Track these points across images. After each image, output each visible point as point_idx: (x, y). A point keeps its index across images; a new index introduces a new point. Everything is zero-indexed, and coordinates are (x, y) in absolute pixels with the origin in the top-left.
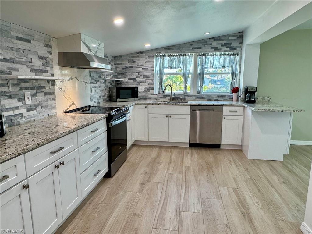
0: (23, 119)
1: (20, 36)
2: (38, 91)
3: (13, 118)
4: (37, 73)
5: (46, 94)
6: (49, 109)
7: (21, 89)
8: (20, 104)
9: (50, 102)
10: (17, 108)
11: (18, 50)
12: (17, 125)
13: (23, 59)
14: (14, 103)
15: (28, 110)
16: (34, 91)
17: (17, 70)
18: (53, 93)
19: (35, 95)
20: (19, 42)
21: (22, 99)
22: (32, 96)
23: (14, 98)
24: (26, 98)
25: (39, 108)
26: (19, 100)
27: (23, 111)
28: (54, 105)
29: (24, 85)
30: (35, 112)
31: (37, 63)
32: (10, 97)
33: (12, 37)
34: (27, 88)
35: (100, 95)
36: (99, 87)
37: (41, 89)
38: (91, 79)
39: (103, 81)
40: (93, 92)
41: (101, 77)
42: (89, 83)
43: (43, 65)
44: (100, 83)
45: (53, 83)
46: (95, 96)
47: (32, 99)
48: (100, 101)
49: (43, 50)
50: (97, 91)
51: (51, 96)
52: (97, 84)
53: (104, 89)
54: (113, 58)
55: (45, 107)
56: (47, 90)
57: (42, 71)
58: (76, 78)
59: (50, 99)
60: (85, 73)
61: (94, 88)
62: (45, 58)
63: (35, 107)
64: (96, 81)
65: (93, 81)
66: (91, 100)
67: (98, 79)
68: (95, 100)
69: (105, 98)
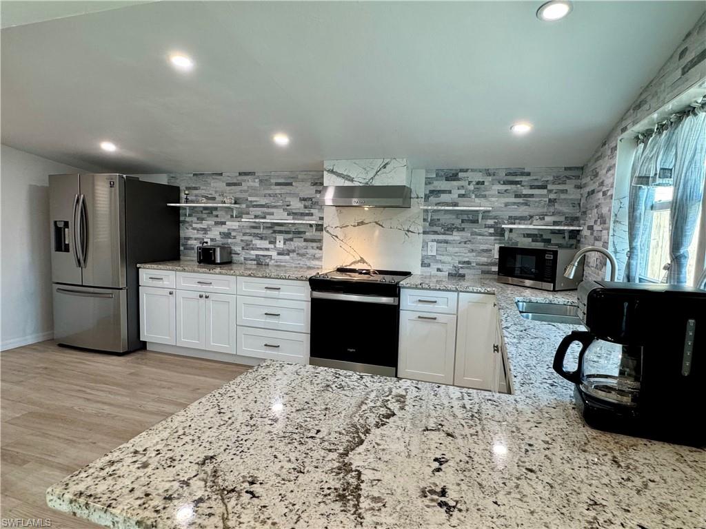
0: (273, 261)
2: (295, 236)
3: (262, 257)
4: (296, 217)
5: (306, 240)
6: (309, 259)
7: (275, 232)
8: (272, 246)
9: (311, 251)
10: (267, 249)
11: (275, 195)
12: (265, 265)
13: (280, 203)
14: (265, 244)
15: (279, 254)
16: (290, 236)
17: (273, 214)
18: (320, 241)
19: (291, 240)
20: (278, 187)
21: (273, 242)
22: (286, 240)
23: (265, 240)
24: (278, 242)
25: (293, 255)
26: (271, 243)
27: (274, 254)
28: (317, 256)
29: (277, 228)
30: (287, 257)
31: (297, 205)
32: (261, 238)
33: (271, 185)
34: (280, 232)
35: (467, 259)
36: (465, 243)
37: (299, 233)
38: (429, 225)
39: (492, 231)
40: (432, 249)
41: (476, 221)
42: (421, 231)
43: (306, 207)
44: (473, 233)
45: (320, 228)
46: (438, 258)
47: (284, 243)
48: (461, 271)
49: (309, 191)
50: (450, 249)
51: (315, 244)
52: (456, 236)
53: (490, 247)
54: (568, 173)
55: (303, 255)
56: (308, 235)
57: (302, 214)
58: (377, 223)
59: (312, 247)
60: (406, 214)
61: (438, 242)
62: (311, 199)
63: (288, 253)
64: (449, 229)
65: (435, 229)
66: (423, 265)
67: (463, 225)
68: (440, 267)
69: (495, 269)
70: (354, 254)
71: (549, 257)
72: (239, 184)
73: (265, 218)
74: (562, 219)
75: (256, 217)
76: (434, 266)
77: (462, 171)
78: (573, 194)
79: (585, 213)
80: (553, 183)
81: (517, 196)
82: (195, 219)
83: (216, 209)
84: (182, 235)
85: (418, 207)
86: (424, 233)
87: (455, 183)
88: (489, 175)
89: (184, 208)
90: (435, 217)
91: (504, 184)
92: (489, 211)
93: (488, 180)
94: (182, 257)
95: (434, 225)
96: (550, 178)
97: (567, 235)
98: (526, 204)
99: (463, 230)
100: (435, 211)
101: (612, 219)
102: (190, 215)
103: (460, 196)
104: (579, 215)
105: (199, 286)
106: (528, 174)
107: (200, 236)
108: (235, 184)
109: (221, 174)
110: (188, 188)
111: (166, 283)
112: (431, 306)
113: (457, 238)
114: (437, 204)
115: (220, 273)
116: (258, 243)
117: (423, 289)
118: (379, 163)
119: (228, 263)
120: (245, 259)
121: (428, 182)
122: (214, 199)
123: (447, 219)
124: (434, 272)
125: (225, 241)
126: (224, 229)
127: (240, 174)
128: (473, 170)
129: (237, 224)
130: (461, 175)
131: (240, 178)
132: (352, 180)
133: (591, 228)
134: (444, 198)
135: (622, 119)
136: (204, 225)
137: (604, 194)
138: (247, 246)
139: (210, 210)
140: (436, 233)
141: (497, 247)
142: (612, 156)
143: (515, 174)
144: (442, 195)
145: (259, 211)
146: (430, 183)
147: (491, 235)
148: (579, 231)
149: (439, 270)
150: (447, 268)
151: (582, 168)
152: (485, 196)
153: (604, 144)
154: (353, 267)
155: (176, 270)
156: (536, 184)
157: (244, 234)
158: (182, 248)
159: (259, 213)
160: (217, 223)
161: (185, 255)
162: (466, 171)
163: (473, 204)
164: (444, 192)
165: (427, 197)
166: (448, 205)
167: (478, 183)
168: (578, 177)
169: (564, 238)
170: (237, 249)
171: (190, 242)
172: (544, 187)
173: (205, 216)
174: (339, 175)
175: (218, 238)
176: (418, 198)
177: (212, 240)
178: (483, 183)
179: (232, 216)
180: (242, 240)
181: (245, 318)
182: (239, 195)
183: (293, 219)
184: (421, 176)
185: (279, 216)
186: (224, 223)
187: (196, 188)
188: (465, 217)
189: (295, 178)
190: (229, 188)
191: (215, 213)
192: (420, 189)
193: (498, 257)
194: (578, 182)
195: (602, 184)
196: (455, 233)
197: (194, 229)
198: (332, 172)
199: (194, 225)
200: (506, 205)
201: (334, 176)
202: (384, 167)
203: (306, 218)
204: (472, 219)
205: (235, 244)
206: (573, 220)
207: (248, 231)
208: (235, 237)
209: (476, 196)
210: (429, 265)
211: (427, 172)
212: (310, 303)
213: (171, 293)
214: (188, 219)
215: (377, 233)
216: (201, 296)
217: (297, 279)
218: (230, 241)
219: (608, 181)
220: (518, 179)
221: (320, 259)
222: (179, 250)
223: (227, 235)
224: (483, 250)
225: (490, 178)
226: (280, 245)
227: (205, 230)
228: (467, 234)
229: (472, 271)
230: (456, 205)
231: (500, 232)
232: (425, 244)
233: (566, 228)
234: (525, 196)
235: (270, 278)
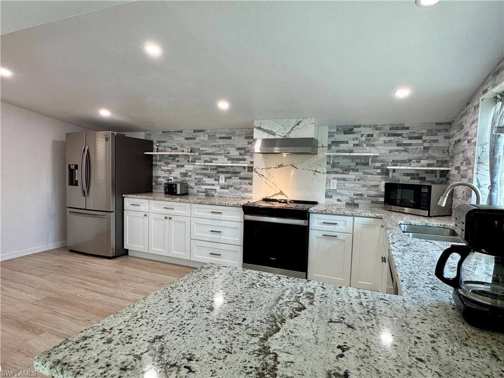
0: (217, 193)
1: (223, 136)
2: (233, 175)
3: (209, 190)
4: (234, 161)
5: (240, 178)
6: (243, 192)
7: (218, 172)
8: (217, 182)
9: (244, 186)
10: (213, 185)
11: (219, 146)
12: (211, 196)
13: (223, 152)
14: (212, 181)
15: (221, 188)
16: (229, 175)
17: (217, 159)
18: (251, 179)
19: (230, 178)
20: (221, 140)
21: (217, 180)
22: (226, 178)
23: (212, 178)
24: (220, 179)
25: (231, 189)
26: (215, 180)
27: (218, 188)
28: (249, 190)
29: (220, 170)
30: (227, 190)
31: (234, 153)
32: (209, 177)
33: (216, 138)
34: (222, 172)
35: (360, 193)
36: (359, 180)
37: (236, 173)
38: (332, 167)
39: (379, 171)
40: (334, 185)
41: (367, 164)
42: (325, 171)
43: (241, 154)
44: (365, 173)
45: (251, 169)
46: (338, 191)
47: (225, 181)
48: (356, 201)
49: (243, 142)
50: (347, 184)
51: (247, 181)
52: (352, 175)
53: (378, 183)
54: (439, 127)
55: (238, 189)
56: (242, 174)
57: (238, 160)
58: (292, 166)
59: (245, 183)
60: (313, 159)
61: (338, 179)
62: (244, 149)
63: (228, 187)
64: (347, 170)
65: (336, 169)
66: (326, 196)
67: (357, 167)
68: (340, 198)
69: (382, 200)
70: (275, 188)
71: (423, 190)
72: (194, 138)
73: (211, 162)
74: (435, 162)
75: (205, 162)
76: (335, 197)
77: (356, 126)
78: (443, 143)
79: (452, 157)
80: (427, 135)
81: (398, 145)
82: (163, 163)
83: (177, 156)
84: (154, 174)
85: (323, 154)
86: (328, 173)
87: (351, 136)
88: (377, 129)
89: (156, 156)
90: (336, 161)
91: (389, 135)
92: (377, 157)
93: (376, 133)
94: (153, 190)
95: (335, 167)
96: (425, 131)
97: (438, 174)
98: (406, 151)
99: (357, 170)
100: (336, 156)
101: (476, 161)
102: (160, 161)
103: (355, 145)
104: (447, 159)
105: (165, 210)
106: (407, 128)
107: (166, 175)
108: (191, 139)
109: (181, 132)
110: (158, 142)
111: (142, 208)
112: (333, 227)
113: (353, 177)
114: (338, 151)
115: (180, 202)
116: (207, 180)
117: (327, 214)
118: (294, 121)
119: (185, 194)
120: (198, 192)
121: (331, 135)
122: (176, 149)
123: (344, 163)
124: (335, 202)
125: (183, 179)
126: (183, 170)
127: (195, 131)
128: (364, 126)
129: (192, 166)
130: (355, 130)
131: (194, 134)
132: (274, 134)
133: (458, 168)
134: (343, 146)
135: (483, 84)
136: (170, 167)
137: (469, 142)
138: (199, 182)
139: (174, 157)
140: (336, 173)
141: (383, 183)
142: (476, 112)
143: (397, 129)
144: (341, 145)
145: (207, 157)
146: (332, 136)
147: (378, 174)
148: (448, 171)
149: (338, 200)
150: (345, 199)
151: (450, 123)
152: (373, 145)
153: (468, 104)
154: (274, 198)
155: (150, 199)
156: (413, 135)
157: (197, 174)
158: (154, 184)
159: (208, 159)
160: (178, 166)
161: (156, 189)
162: (360, 126)
163: (365, 151)
164: (342, 142)
165: (329, 146)
166: (345, 151)
167: (368, 135)
168: (447, 130)
169: (436, 176)
170: (192, 184)
171: (159, 180)
172: (420, 138)
173: (170, 161)
174: (264, 131)
175: (179, 177)
176: (323, 147)
177: (175, 178)
178: (372, 135)
179: (189, 161)
180: (195, 178)
181: (196, 234)
182: (193, 146)
183: (232, 163)
184: (325, 131)
185: (222, 161)
186: (183, 166)
187: (164, 142)
188: (359, 161)
189: (233, 134)
190: (187, 141)
191: (177, 159)
192: (324, 140)
193: (384, 191)
194: (447, 134)
195: (467, 134)
196: (350, 173)
197: (162, 170)
198: (259, 128)
199: (163, 168)
200: (390, 151)
201: (261, 132)
202: (298, 124)
203: (241, 162)
204: (364, 162)
205: (191, 181)
206: (444, 163)
207: (199, 172)
208: (190, 176)
209: (367, 145)
210: (331, 197)
211: (330, 127)
212: (243, 224)
213: (145, 215)
214: (158, 163)
215: (292, 173)
216: (166, 218)
217: (234, 206)
218: (187, 179)
219: (472, 132)
220: (399, 132)
221: (250, 192)
222: (152, 185)
223: (185, 175)
224: (372, 186)
225: (378, 132)
226: (222, 181)
227: (170, 171)
228: (360, 174)
229: (364, 201)
230: (352, 152)
231: (386, 172)
232: (328, 181)
233: (437, 169)
234: (405, 145)
235: (215, 205)
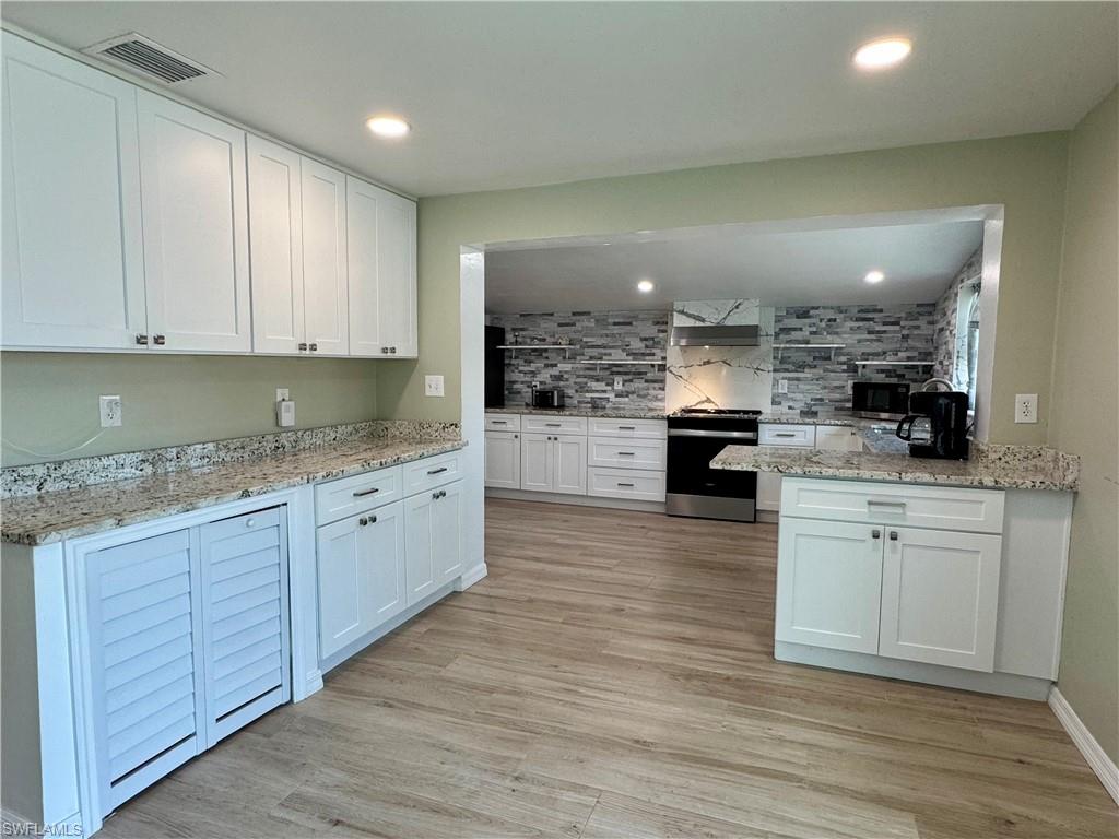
0: (610, 404)
1: (621, 320)
2: (635, 377)
3: (598, 400)
4: (636, 357)
5: (646, 381)
6: (651, 400)
7: (612, 373)
8: (609, 388)
9: (652, 392)
10: (605, 391)
11: (613, 335)
12: (602, 406)
13: (618, 344)
14: (602, 386)
15: (617, 396)
16: (630, 377)
17: (610, 355)
18: (663, 381)
19: (631, 381)
20: (617, 327)
21: (611, 384)
22: (625, 382)
23: (602, 382)
24: (616, 383)
25: (633, 397)
26: (608, 384)
27: (611, 396)
28: (660, 397)
29: (615, 369)
30: (627, 399)
31: (637, 345)
32: (597, 380)
33: (609, 324)
34: (619, 373)
35: (819, 397)
36: (818, 380)
37: (639, 374)
38: (781, 362)
39: (845, 367)
40: (783, 387)
41: (829, 358)
42: (771, 369)
43: (647, 347)
44: (826, 370)
45: (663, 368)
46: (790, 395)
47: (623, 385)
48: (814, 409)
49: (651, 331)
50: (802, 386)
51: (656, 385)
52: (808, 374)
53: (845, 384)
54: (922, 309)
55: (644, 396)
56: (650, 376)
57: (643, 354)
58: (724, 362)
59: (654, 388)
60: (756, 352)
61: (789, 379)
62: (653, 339)
63: (627, 394)
64: (801, 367)
65: (786, 366)
66: (774, 403)
67: (815, 362)
68: (791, 404)
69: (850, 405)
70: (700, 393)
71: (900, 390)
72: (574, 324)
73: (601, 359)
74: (915, 354)
75: (591, 358)
76: (785, 404)
77: (813, 308)
78: (926, 330)
79: (936, 348)
80: (906, 320)
81: (869, 333)
82: (522, 362)
83: (546, 350)
84: (507, 378)
85: (767, 345)
86: (775, 371)
87: (807, 321)
88: (841, 312)
89: (510, 350)
90: (785, 355)
91: (857, 320)
92: (841, 348)
93: (839, 318)
94: (506, 402)
95: (784, 363)
96: (903, 315)
97: (920, 370)
98: (879, 340)
99: (815, 367)
100: (784, 349)
101: (956, 355)
102: (516, 358)
103: (812, 333)
104: (932, 350)
105: (548, 428)
106: (881, 311)
107: (527, 379)
108: (567, 325)
109: (552, 314)
110: (514, 330)
111: (510, 426)
112: (788, 439)
113: (808, 375)
114: (788, 342)
115: (571, 415)
116: (594, 385)
117: (781, 423)
118: (732, 303)
119: (561, 407)
120: (579, 402)
121: (778, 320)
122: (544, 340)
123: (796, 357)
124: (786, 410)
125: (556, 384)
126: (555, 371)
127: (574, 314)
128: (824, 308)
129: (570, 365)
130: (812, 312)
131: (574, 318)
132: (703, 320)
133: (941, 363)
134: (795, 335)
135: (961, 272)
136: (533, 367)
137: (951, 333)
138: (582, 388)
139: (539, 353)
140: (787, 370)
141: (850, 383)
142: (955, 301)
143: (867, 311)
144: (793, 333)
145: (595, 352)
146: (779, 321)
147: (844, 371)
148: (932, 366)
149: (790, 408)
150: (799, 406)
151: (934, 305)
152: (837, 333)
153: (950, 288)
154: (697, 407)
155: (523, 413)
156: (888, 320)
157: (578, 376)
158: (506, 392)
159: (596, 354)
160: (547, 366)
161: (510, 400)
162: (817, 308)
163: (823, 341)
164: (795, 329)
165: (777, 335)
166: (799, 342)
167: (830, 320)
168: (930, 314)
169: (918, 372)
170: (571, 392)
171: (515, 386)
172: (896, 323)
173: (533, 358)
174: (689, 316)
175: (549, 381)
176: (767, 336)
177: (541, 383)
178: (835, 320)
179: (564, 358)
180: (575, 383)
181: (597, 457)
182: (573, 336)
183: (634, 359)
184: (771, 314)
185: (618, 357)
186: (556, 365)
187: (522, 329)
188: (817, 354)
189: (636, 318)
190: (560, 328)
191: (545, 355)
192: (769, 327)
193: (851, 393)
194: (931, 318)
195: (949, 323)
196: (806, 370)
197: (520, 372)
198: (682, 312)
199: (521, 368)
200: (859, 341)
201: (684, 317)
202: (737, 307)
203: (647, 358)
204: (824, 356)
205: (568, 387)
206: (928, 355)
207: (582, 373)
208: (567, 380)
209: (828, 333)
210: (780, 404)
211: (777, 309)
212: (666, 442)
213: (516, 437)
214: (513, 362)
215: (724, 372)
216: (549, 439)
217: (653, 418)
218: (561, 383)
219: (952, 322)
220: (870, 316)
221: (662, 400)
222: (503, 395)
223: (559, 378)
224: (836, 387)
225: (842, 315)
226: (618, 386)
227: (533, 373)
228: (819, 371)
229: (826, 408)
230: (808, 343)
231: (853, 369)
232: (776, 382)
233: (919, 363)
234: (878, 332)
235: (625, 417)
